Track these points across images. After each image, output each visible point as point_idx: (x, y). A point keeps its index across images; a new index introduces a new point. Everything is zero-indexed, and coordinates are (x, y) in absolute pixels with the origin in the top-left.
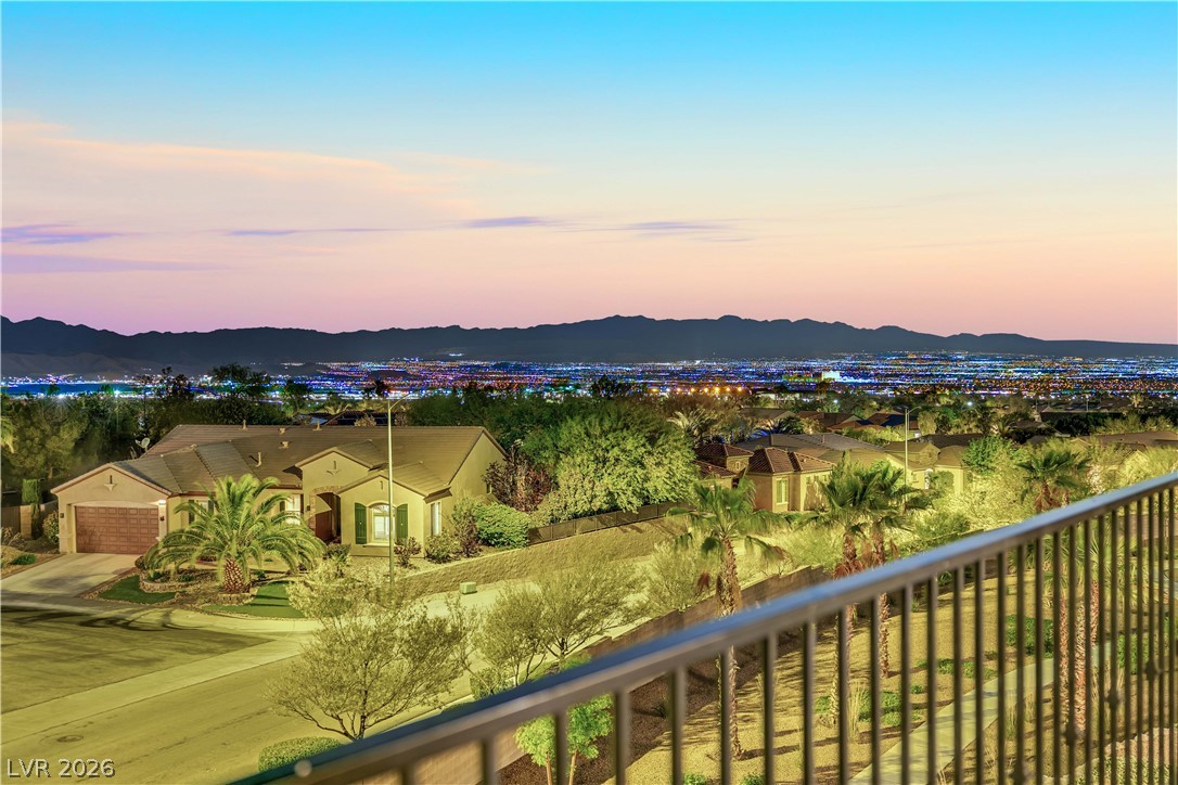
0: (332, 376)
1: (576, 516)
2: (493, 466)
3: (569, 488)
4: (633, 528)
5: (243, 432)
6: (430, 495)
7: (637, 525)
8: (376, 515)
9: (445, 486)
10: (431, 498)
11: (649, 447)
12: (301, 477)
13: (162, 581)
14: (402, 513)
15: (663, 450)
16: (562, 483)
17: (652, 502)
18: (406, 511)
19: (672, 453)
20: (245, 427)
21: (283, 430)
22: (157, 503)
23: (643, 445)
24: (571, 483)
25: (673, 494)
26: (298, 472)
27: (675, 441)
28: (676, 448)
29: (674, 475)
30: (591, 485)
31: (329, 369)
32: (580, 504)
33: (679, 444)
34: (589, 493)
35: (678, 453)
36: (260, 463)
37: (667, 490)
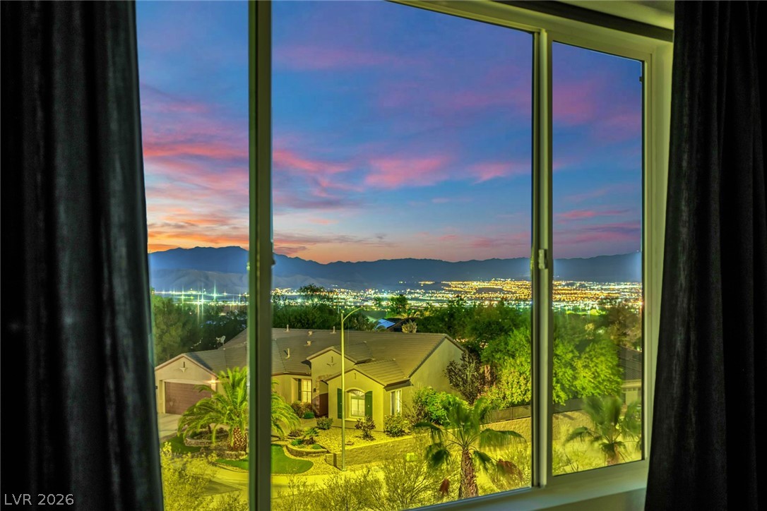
0: (451, 291)
1: (513, 405)
2: (451, 364)
3: (508, 383)
4: (565, 416)
5: (287, 333)
6: (388, 385)
7: (569, 413)
8: (352, 398)
9: (405, 378)
10: (389, 387)
11: (577, 354)
12: (311, 367)
13: (197, 439)
14: (368, 397)
15: (590, 356)
16: (504, 379)
17: (579, 396)
18: (371, 396)
19: (597, 358)
20: (288, 330)
21: (310, 333)
22: (209, 382)
23: (572, 352)
24: (510, 379)
25: (598, 391)
26: (308, 363)
27: (602, 349)
28: (602, 354)
29: (599, 376)
30: (525, 382)
31: (450, 286)
32: (515, 395)
33: (603, 351)
34: (523, 388)
35: (602, 358)
36: (289, 356)
37: (593, 388)
